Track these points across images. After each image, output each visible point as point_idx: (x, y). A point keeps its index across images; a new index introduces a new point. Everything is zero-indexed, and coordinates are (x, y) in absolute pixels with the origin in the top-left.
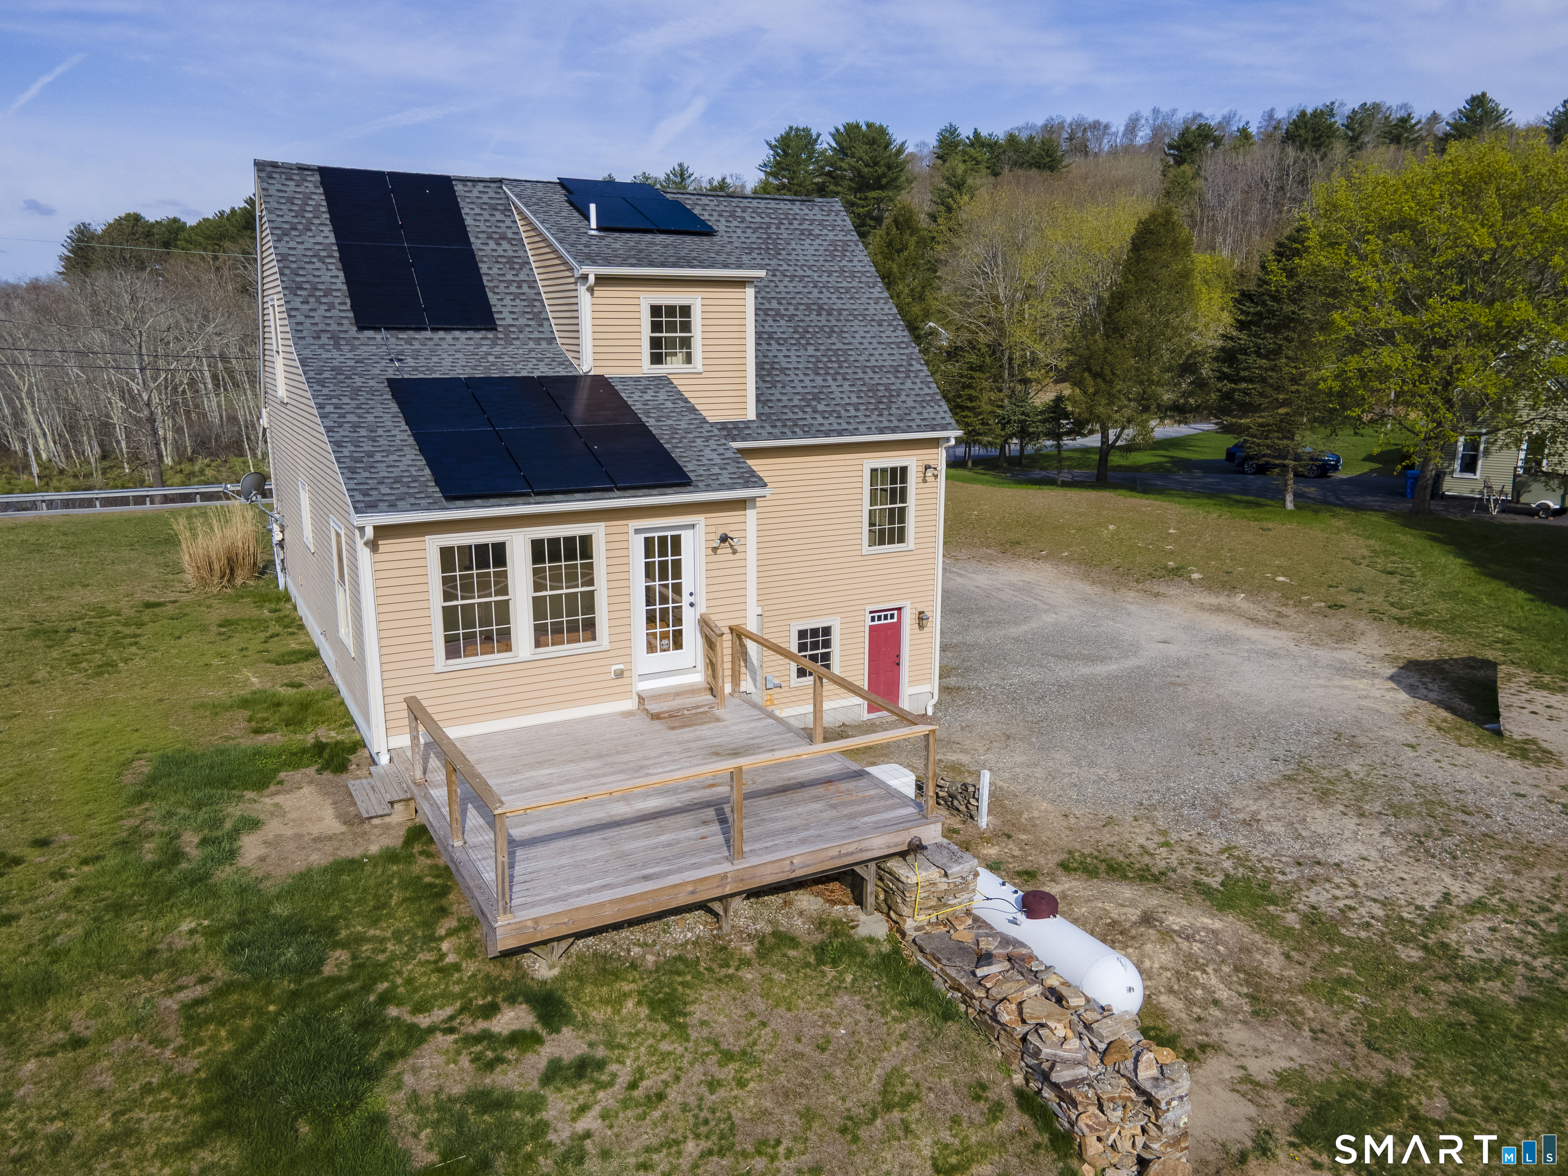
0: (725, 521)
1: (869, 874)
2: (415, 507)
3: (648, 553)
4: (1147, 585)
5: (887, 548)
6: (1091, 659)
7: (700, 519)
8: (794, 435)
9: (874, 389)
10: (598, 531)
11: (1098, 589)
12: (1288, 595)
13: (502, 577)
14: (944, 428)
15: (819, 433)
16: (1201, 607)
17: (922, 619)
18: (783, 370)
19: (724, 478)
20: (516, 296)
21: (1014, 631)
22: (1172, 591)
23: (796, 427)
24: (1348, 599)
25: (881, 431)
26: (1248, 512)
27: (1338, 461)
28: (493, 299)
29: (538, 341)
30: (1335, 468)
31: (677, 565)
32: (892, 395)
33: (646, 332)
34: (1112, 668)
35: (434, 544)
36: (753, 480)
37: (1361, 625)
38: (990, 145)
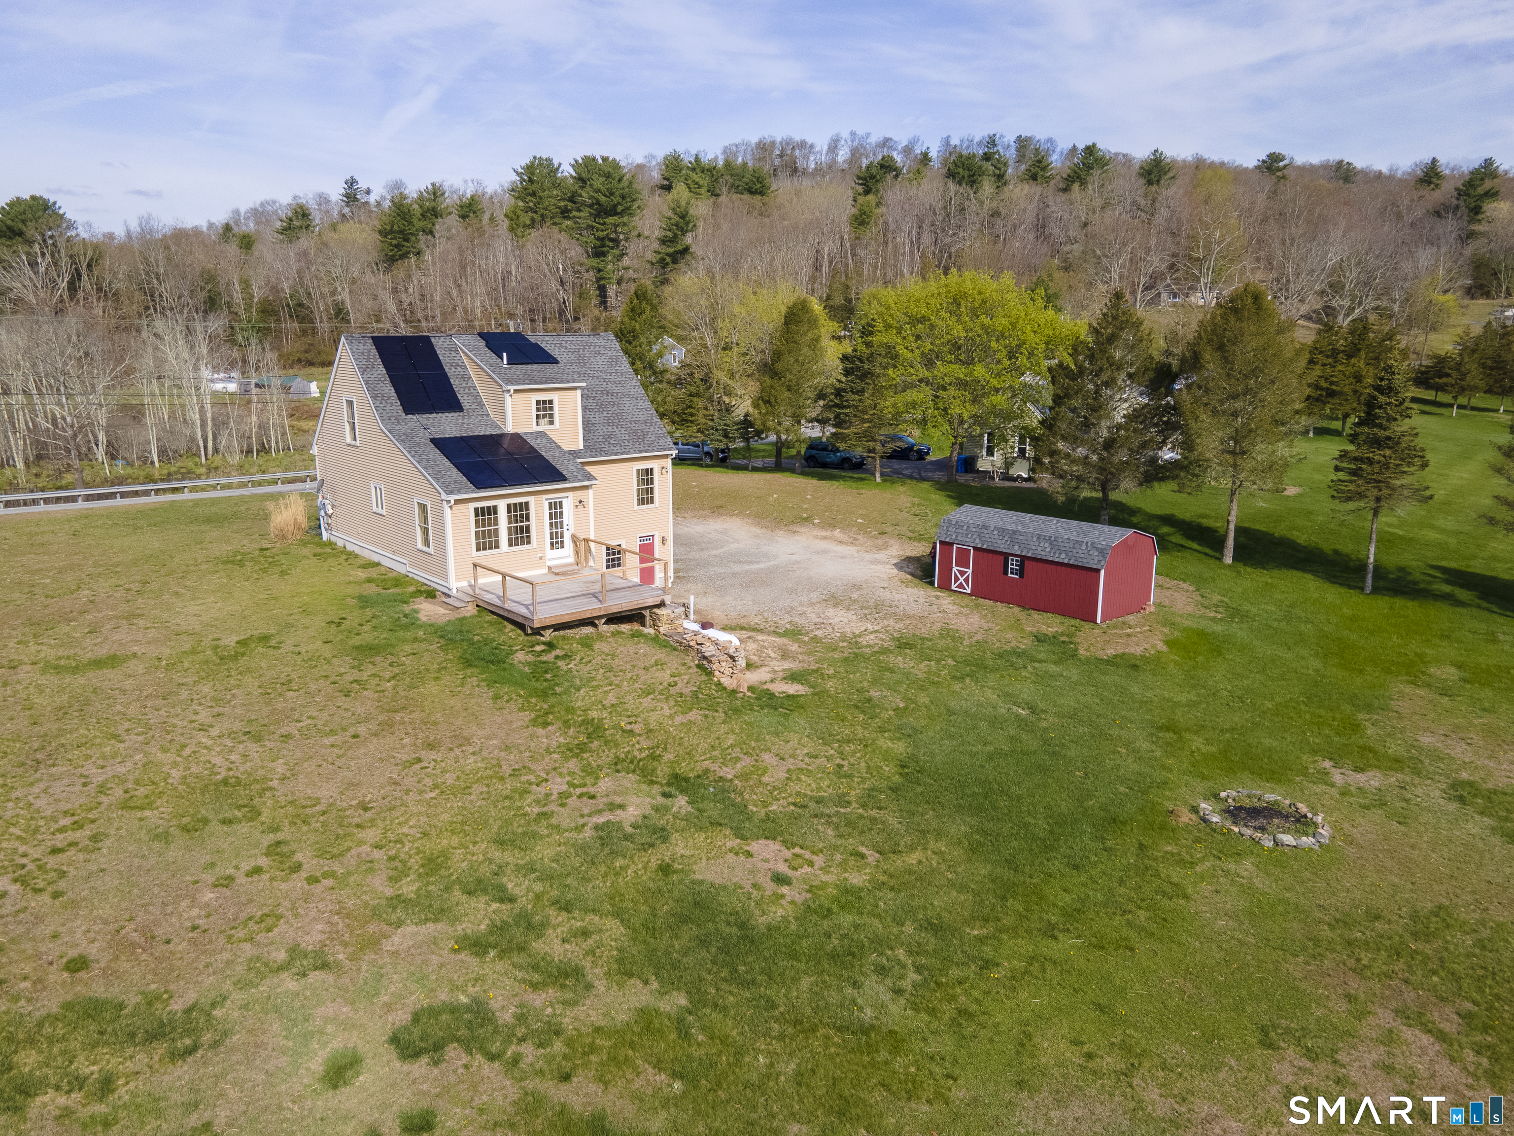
0: (580, 494)
1: (647, 613)
2: (467, 492)
3: (550, 508)
4: (791, 527)
5: (645, 506)
6: (751, 563)
7: (570, 494)
8: (601, 455)
9: (636, 432)
10: (531, 500)
11: (764, 531)
12: (862, 529)
13: (496, 519)
14: (670, 449)
15: (612, 454)
16: (816, 537)
17: (663, 540)
18: (593, 424)
19: (580, 477)
20: (469, 394)
21: (714, 552)
22: (803, 530)
23: (601, 452)
24: (889, 529)
25: (641, 452)
26: (854, 485)
27: (929, 449)
28: (459, 396)
29: (482, 416)
30: (928, 453)
31: (561, 513)
32: (645, 434)
33: (534, 412)
34: (762, 566)
35: (472, 506)
36: (590, 477)
37: (892, 542)
38: (710, 170)
